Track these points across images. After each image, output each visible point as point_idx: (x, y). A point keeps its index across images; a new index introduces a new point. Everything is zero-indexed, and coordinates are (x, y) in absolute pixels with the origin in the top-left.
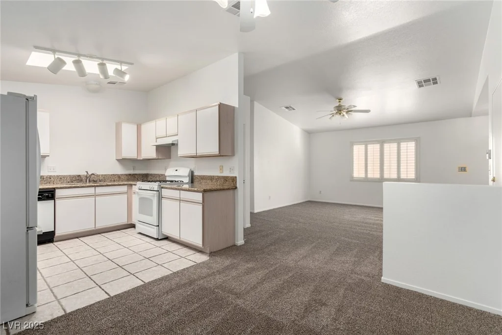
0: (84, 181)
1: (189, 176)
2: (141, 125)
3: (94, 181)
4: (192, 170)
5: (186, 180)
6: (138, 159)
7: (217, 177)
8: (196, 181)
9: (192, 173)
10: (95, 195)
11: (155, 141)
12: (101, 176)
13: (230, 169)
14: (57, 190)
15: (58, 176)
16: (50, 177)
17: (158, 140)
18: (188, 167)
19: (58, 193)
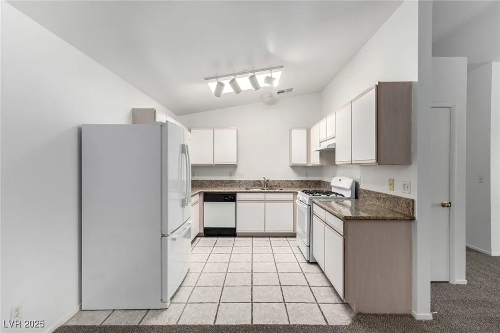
0: (263, 185)
1: (351, 189)
2: (310, 129)
3: (271, 187)
4: (358, 181)
5: (348, 194)
6: (308, 165)
7: (384, 196)
8: (361, 196)
9: (357, 185)
10: (265, 201)
11: (319, 145)
12: (276, 182)
13: (404, 185)
14: (237, 194)
15: (245, 181)
16: (240, 182)
17: (321, 144)
18: (351, 178)
19: (239, 196)
